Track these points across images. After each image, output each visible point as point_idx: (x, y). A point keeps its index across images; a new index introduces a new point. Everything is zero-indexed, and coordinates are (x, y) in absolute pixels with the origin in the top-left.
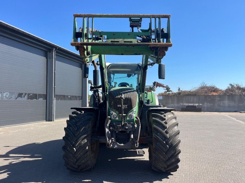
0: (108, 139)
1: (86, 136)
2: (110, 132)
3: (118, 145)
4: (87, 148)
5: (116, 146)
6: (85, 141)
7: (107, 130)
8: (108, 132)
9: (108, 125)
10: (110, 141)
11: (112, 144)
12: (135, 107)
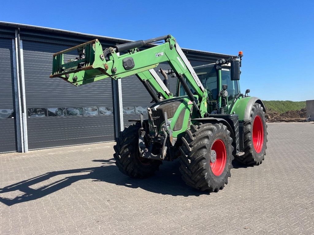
0: (140, 149)
1: (127, 146)
2: (144, 143)
3: (151, 156)
4: (129, 156)
5: (150, 157)
6: (127, 150)
7: (140, 141)
8: (141, 142)
9: (143, 136)
10: (143, 151)
11: (144, 154)
12: (171, 118)
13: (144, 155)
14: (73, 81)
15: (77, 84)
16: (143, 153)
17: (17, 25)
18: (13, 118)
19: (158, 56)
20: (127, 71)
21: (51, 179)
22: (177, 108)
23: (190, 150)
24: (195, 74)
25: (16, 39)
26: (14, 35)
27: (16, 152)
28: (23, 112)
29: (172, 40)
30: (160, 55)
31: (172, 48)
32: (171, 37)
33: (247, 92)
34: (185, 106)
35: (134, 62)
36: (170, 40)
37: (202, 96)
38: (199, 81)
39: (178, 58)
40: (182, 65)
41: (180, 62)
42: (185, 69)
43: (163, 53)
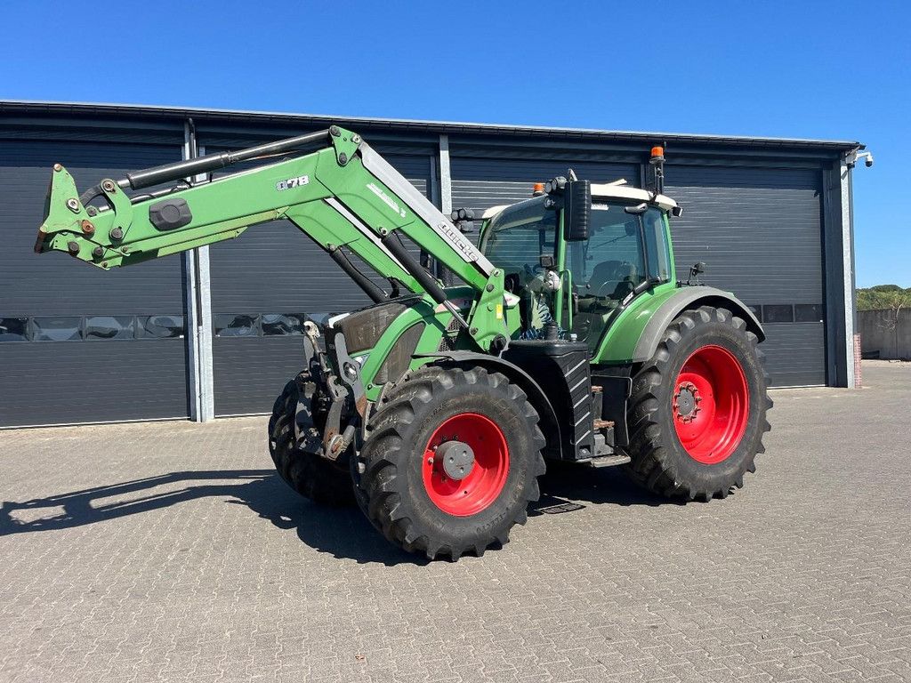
0: (297, 428)
2: (309, 414)
5: (320, 450)
7: (300, 407)
8: (303, 411)
9: (309, 396)
10: (302, 434)
11: (306, 443)
12: (369, 348)
13: (303, 445)
14: (92, 259)
15: (105, 266)
16: (302, 440)
18: (182, 337)
19: (286, 187)
20: (161, 233)
21: (158, 487)
22: (390, 322)
23: (365, 439)
24: (448, 228)
26: (182, 135)
27: (188, 419)
28: (200, 323)
29: (345, 140)
30: (294, 186)
31: (342, 163)
32: (337, 134)
33: (697, 271)
34: (423, 318)
35: (188, 211)
36: (336, 140)
37: (482, 288)
38: (468, 247)
39: (374, 188)
40: (389, 204)
41: (380, 196)
42: (403, 215)
43: (306, 177)
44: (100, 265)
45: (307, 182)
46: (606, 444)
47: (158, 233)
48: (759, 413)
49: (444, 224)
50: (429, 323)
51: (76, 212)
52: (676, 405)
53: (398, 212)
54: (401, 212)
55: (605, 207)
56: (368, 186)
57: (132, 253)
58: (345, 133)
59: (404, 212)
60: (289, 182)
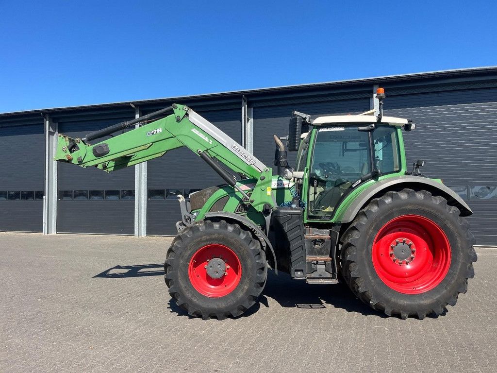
12: (200, 208)
17: (241, 92)
19: (151, 134)
20: (98, 158)
22: (211, 195)
24: (237, 147)
25: (243, 108)
29: (180, 109)
30: (155, 133)
31: (178, 120)
32: (176, 108)
33: (418, 165)
34: (228, 194)
35: (107, 148)
36: (175, 110)
37: (257, 178)
38: (249, 157)
39: (195, 131)
40: (204, 138)
41: (199, 135)
42: (211, 143)
43: (161, 129)
44: (106, 171)
45: (161, 131)
46: (326, 271)
47: (96, 158)
48: (460, 264)
49: (234, 145)
50: (232, 197)
51: (66, 152)
52: (392, 252)
53: (208, 141)
54: (209, 142)
55: (342, 129)
56: (192, 130)
57: (86, 167)
58: (179, 106)
59: (212, 141)
60: (152, 132)
